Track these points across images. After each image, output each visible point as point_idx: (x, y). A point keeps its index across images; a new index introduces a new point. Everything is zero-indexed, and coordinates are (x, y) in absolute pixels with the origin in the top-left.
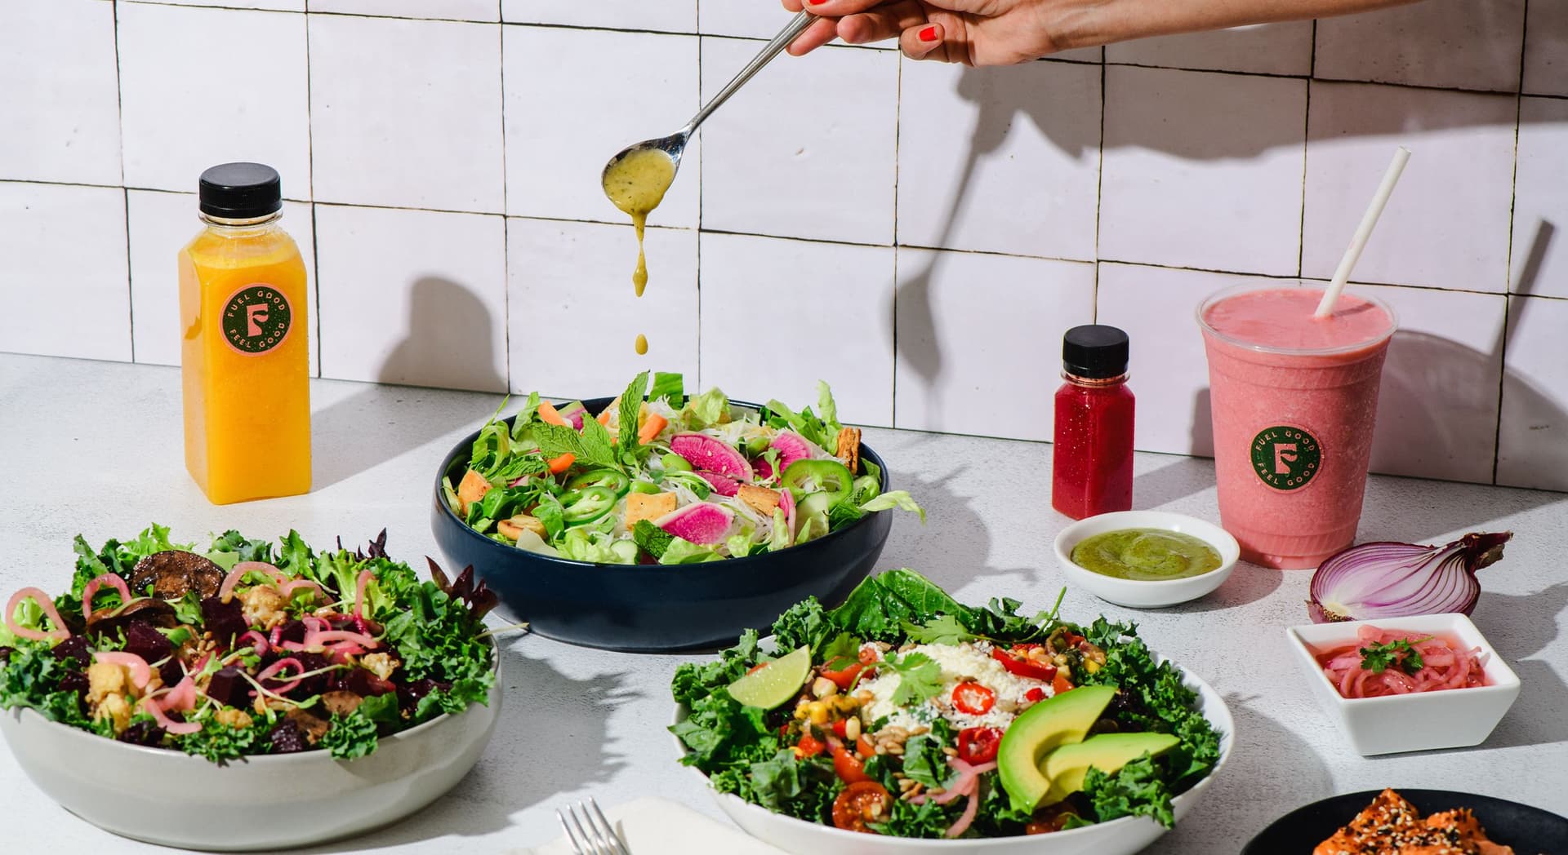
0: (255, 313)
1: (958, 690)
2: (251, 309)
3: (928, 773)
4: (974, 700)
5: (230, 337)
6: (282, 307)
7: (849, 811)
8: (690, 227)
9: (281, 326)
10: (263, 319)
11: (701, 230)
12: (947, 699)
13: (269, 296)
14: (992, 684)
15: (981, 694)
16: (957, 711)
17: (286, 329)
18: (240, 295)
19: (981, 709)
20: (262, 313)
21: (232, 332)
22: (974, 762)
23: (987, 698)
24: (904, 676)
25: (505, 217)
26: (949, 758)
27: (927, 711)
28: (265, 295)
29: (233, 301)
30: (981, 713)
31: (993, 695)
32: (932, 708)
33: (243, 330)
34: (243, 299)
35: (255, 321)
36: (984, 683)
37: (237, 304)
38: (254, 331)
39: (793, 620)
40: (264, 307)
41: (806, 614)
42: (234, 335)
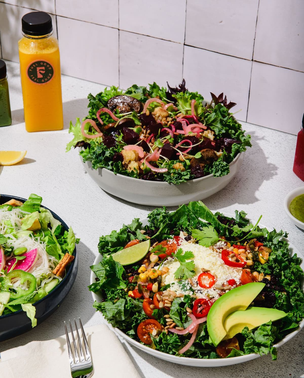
0: (40, 70)
1: (201, 275)
2: (38, 69)
3: (178, 318)
4: (206, 281)
5: (31, 78)
6: (50, 68)
7: (144, 330)
8: (181, 43)
9: (50, 75)
10: (43, 72)
11: (184, 44)
12: (195, 279)
13: (45, 64)
14: (216, 274)
15: (210, 279)
16: (198, 285)
17: (52, 76)
18: (34, 63)
19: (208, 286)
20: (43, 70)
21: (31, 76)
22: (198, 317)
23: (212, 281)
24: (181, 264)
25: (119, 30)
26: (188, 313)
27: (186, 285)
28: (43, 64)
29: (32, 65)
30: (208, 288)
31: (215, 280)
32: (188, 283)
33: (36, 76)
34: (35, 65)
35: (40, 73)
36: (212, 273)
37: (33, 66)
38: (40, 76)
39: (153, 217)
40: (43, 68)
41: (159, 214)
42: (32, 77)
